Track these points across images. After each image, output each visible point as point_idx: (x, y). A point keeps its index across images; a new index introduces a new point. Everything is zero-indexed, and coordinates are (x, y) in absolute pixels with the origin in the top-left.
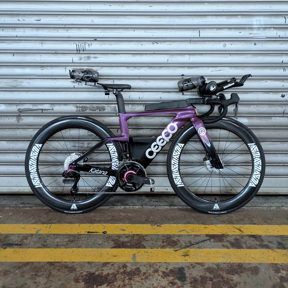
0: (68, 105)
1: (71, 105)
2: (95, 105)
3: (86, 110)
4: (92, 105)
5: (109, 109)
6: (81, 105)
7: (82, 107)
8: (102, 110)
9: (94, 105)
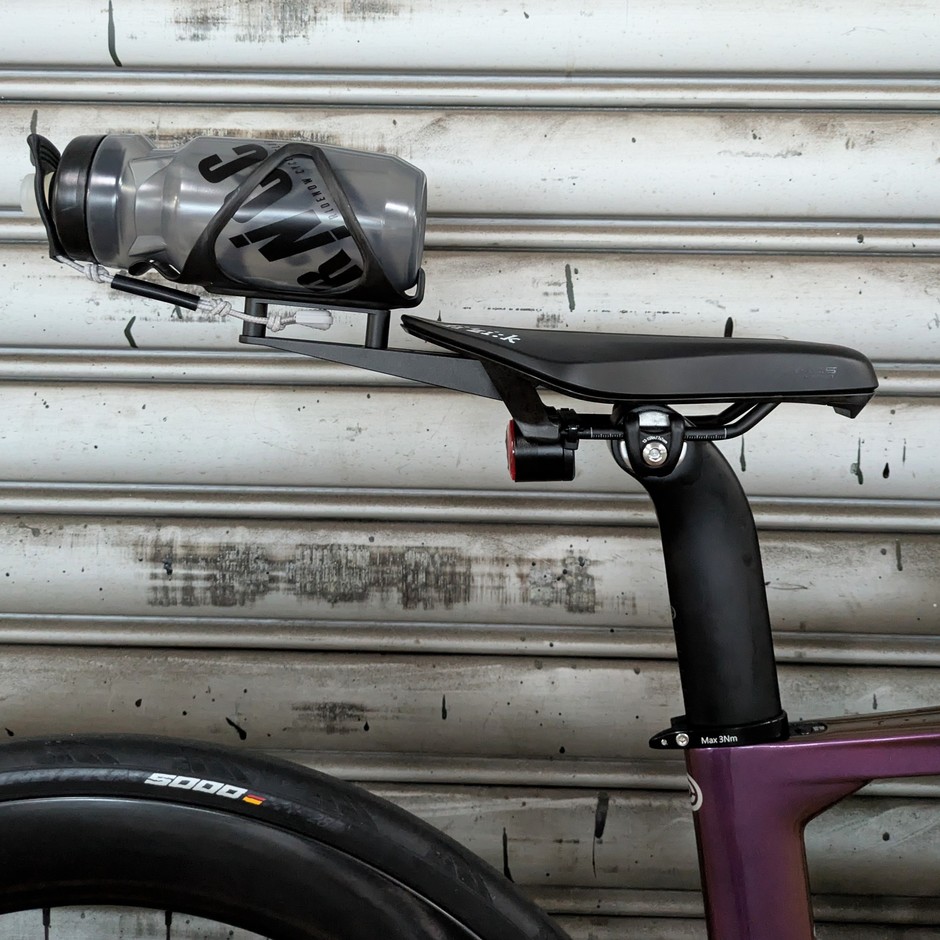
0: (69, 530)
1: (96, 529)
2: (362, 538)
3: (261, 589)
4: (321, 536)
5: (513, 586)
6: (206, 538)
7: (211, 561)
8: (433, 593)
9: (344, 537)
